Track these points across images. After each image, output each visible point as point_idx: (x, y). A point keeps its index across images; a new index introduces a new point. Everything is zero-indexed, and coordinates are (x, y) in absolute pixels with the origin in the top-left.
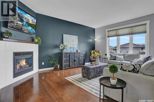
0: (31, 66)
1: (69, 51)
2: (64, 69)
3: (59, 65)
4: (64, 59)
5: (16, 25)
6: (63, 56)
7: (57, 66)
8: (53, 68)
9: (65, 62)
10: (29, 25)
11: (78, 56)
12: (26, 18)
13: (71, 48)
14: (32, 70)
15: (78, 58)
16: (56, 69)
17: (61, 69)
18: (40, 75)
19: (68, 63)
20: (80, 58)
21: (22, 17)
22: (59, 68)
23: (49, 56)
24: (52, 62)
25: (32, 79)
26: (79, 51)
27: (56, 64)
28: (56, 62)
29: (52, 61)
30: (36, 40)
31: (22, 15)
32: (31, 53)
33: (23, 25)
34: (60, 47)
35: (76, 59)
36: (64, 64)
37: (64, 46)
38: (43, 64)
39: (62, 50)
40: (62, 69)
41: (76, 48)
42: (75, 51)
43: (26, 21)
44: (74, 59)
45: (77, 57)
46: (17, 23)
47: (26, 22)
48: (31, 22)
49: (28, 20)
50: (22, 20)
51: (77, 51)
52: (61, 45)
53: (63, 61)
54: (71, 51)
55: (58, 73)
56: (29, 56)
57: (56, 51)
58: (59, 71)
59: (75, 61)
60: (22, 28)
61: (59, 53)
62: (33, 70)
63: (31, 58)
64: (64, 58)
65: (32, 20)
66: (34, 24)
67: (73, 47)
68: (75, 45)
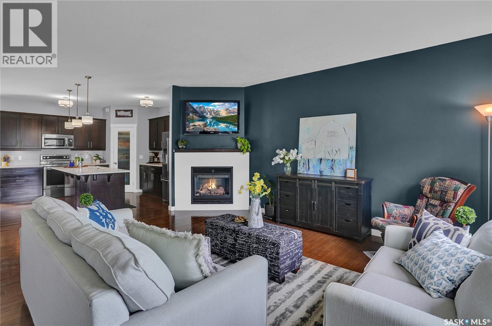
1: (313, 172)
4: (279, 192)
5: (193, 129)
9: (283, 203)
10: (221, 120)
11: (326, 193)
12: (210, 112)
13: (321, 160)
14: (228, 201)
15: (326, 197)
19: (292, 209)
21: (202, 112)
26: (351, 174)
31: (202, 110)
32: (228, 170)
33: (205, 125)
35: (316, 200)
36: (279, 207)
41: (345, 161)
42: (338, 173)
43: (211, 117)
45: (320, 194)
46: (194, 125)
47: (213, 118)
48: (223, 114)
49: (217, 112)
50: (203, 118)
51: (345, 174)
53: (278, 199)
54: (321, 172)
59: (312, 206)
60: (204, 130)
62: (231, 202)
63: (229, 180)
65: (227, 109)
66: (233, 114)
67: (331, 158)
68: (339, 150)
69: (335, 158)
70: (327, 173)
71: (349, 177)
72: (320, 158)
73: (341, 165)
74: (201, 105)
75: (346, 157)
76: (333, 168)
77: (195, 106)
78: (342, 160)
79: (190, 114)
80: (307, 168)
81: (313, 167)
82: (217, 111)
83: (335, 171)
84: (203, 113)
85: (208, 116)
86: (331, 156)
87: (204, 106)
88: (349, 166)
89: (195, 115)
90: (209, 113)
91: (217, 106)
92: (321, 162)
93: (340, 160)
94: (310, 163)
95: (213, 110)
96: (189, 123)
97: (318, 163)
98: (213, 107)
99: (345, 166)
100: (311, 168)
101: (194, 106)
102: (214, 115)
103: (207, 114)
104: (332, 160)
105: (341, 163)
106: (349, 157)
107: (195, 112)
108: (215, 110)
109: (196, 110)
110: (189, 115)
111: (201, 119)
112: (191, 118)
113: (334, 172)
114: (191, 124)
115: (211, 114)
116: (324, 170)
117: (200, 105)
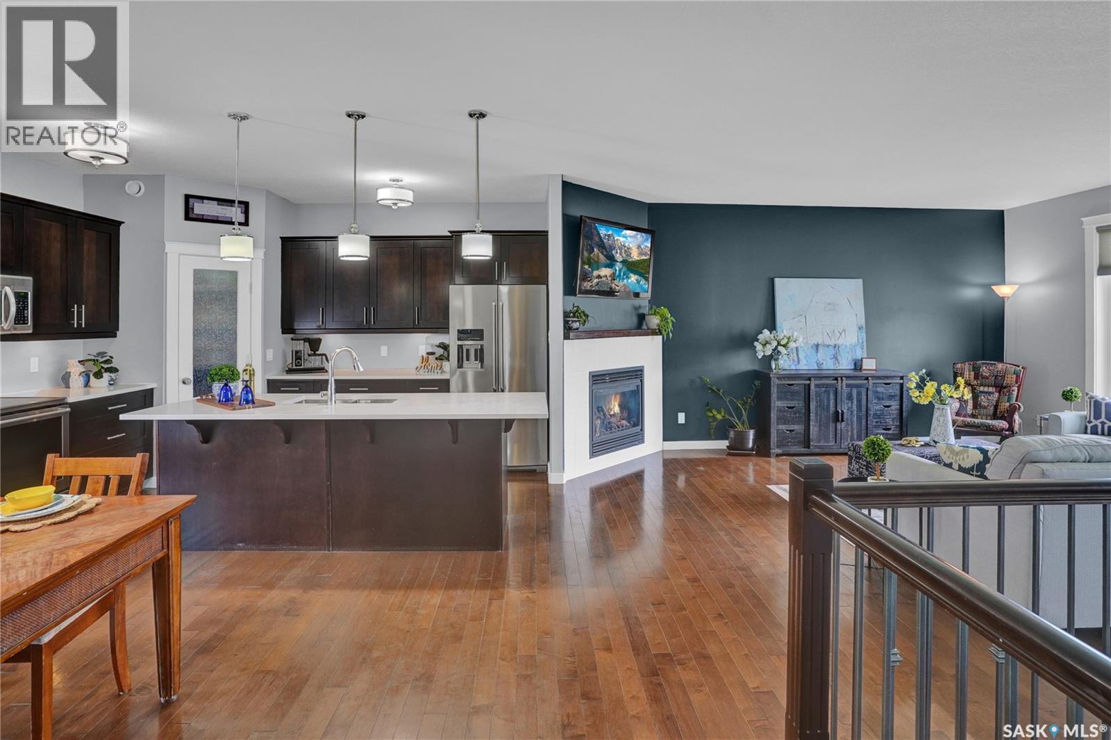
0: (635, 425)
1: (806, 364)
2: (779, 451)
3: (751, 434)
4: (777, 404)
5: (597, 284)
6: (774, 390)
7: (741, 437)
8: (723, 444)
9: (782, 421)
10: (631, 266)
11: (859, 394)
12: (621, 248)
13: (817, 346)
14: (638, 438)
15: (859, 401)
16: (737, 448)
17: (763, 449)
18: (671, 466)
19: (798, 428)
20: (875, 407)
21: (612, 248)
22: (751, 445)
23: (705, 387)
24: (719, 417)
25: (639, 476)
26: (869, 365)
27: (740, 428)
28: (740, 417)
29: (719, 412)
30: (654, 321)
31: (610, 242)
32: (637, 373)
33: (613, 277)
34: (758, 346)
35: (844, 407)
36: (776, 429)
37: (775, 343)
38: (681, 418)
39: (768, 359)
40: (768, 455)
41: (853, 347)
42: (845, 365)
43: (621, 259)
44: (832, 409)
45: (850, 397)
46: (599, 277)
47: (624, 262)
48: (635, 256)
49: (629, 251)
50: (611, 261)
51: (858, 365)
52: (760, 337)
53: (774, 415)
54: (818, 365)
55: (747, 465)
56: (631, 386)
57: (741, 363)
58: (755, 459)
59: (838, 417)
60: (611, 288)
61: (755, 375)
62: (641, 441)
63: (638, 394)
64: (779, 398)
65: (639, 247)
66: (645, 258)
67: (832, 343)
68: (844, 330)
69: (839, 342)
70: (829, 365)
71: (865, 370)
72: (816, 344)
73: (848, 352)
74: (610, 233)
75: (854, 340)
76: (837, 359)
77: (603, 231)
78: (848, 346)
79: (595, 250)
80: (796, 358)
81: (805, 358)
82: (628, 249)
83: (841, 362)
84: (612, 251)
85: (618, 257)
86: (833, 340)
87: (615, 235)
88: (859, 354)
89: (602, 253)
90: (619, 251)
91: (629, 238)
92: (817, 349)
93: (846, 346)
94: (800, 352)
95: (625, 246)
96: (593, 270)
97: (814, 352)
98: (624, 239)
99: (853, 354)
100: (803, 361)
101: (601, 232)
102: (624, 255)
103: (617, 252)
104: (835, 345)
105: (848, 350)
106: (858, 342)
107: (602, 246)
108: (627, 245)
109: (603, 242)
110: (593, 251)
111: (609, 262)
112: (596, 259)
113: (839, 363)
114: (595, 273)
115: (621, 254)
116: (824, 362)
117: (608, 231)
